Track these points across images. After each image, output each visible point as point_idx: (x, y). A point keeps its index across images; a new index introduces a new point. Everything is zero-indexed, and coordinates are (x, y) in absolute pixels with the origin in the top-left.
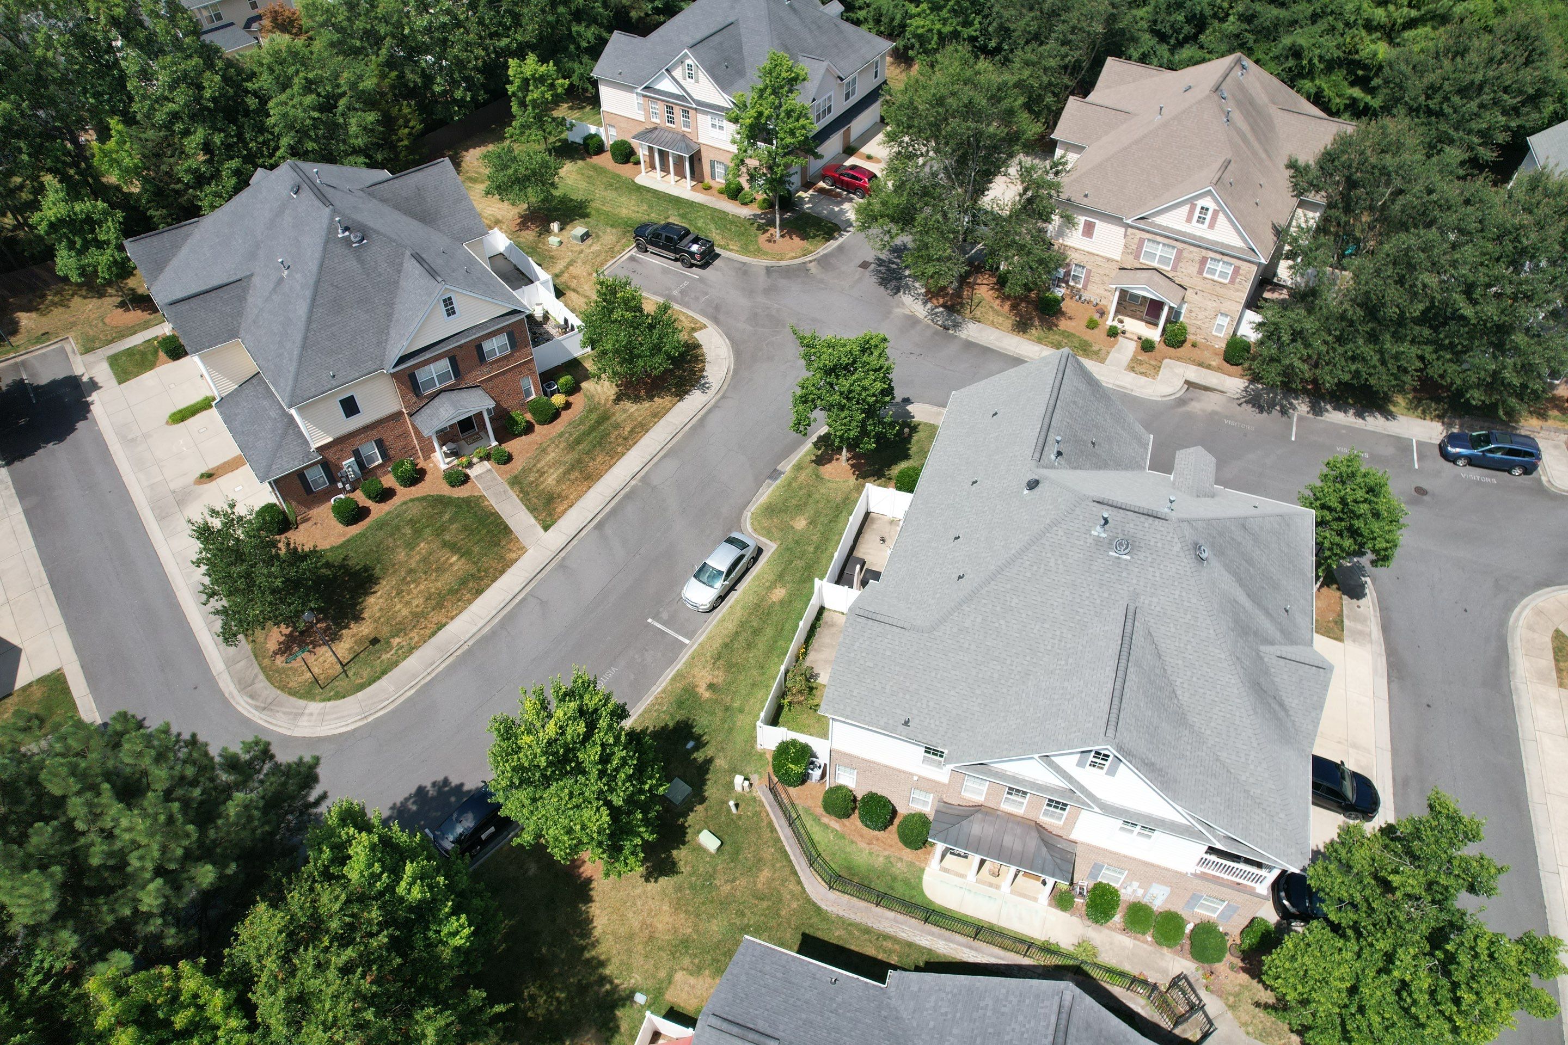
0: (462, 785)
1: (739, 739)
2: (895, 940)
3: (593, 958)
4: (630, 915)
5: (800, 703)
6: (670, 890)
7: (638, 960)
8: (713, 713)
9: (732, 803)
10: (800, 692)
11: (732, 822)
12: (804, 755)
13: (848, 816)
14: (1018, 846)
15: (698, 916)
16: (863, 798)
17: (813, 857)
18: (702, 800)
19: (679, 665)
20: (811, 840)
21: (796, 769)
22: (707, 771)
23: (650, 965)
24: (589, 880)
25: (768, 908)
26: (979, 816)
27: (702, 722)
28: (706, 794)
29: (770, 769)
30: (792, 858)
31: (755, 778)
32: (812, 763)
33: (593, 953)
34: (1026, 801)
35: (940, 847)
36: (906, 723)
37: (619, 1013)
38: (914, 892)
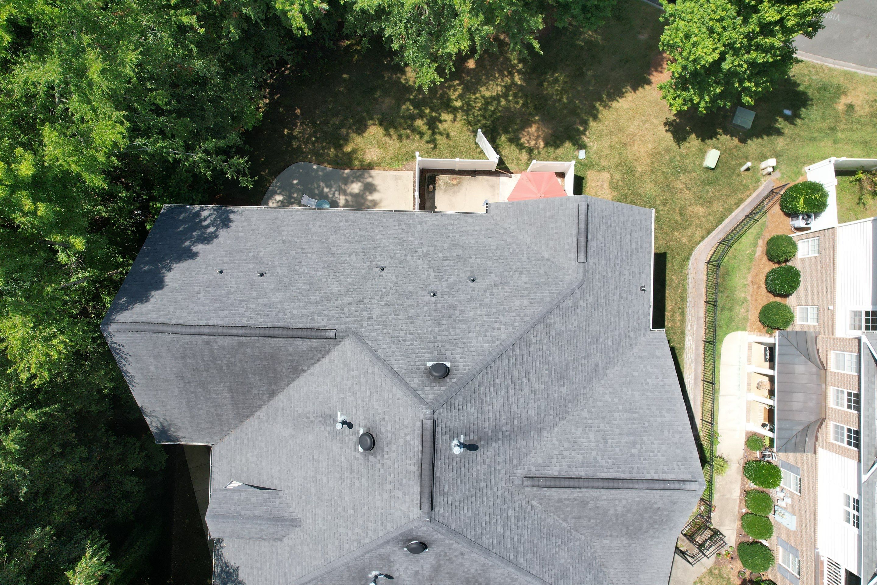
1: (809, 149)
2: (683, 321)
3: (597, 110)
4: (636, 123)
5: (863, 188)
6: (664, 144)
7: (606, 142)
8: (824, 119)
9: (749, 164)
11: (733, 170)
13: (770, 260)
15: (652, 172)
16: (792, 267)
17: (726, 243)
18: (743, 141)
19: (861, 71)
20: (741, 236)
21: (800, 205)
22: (769, 134)
23: (606, 151)
24: (649, 82)
25: (676, 221)
26: (814, 369)
27: (813, 113)
28: (749, 142)
29: (791, 184)
30: (720, 227)
31: (777, 175)
32: (810, 217)
33: (601, 108)
35: (772, 340)
37: (568, 144)
38: (725, 328)
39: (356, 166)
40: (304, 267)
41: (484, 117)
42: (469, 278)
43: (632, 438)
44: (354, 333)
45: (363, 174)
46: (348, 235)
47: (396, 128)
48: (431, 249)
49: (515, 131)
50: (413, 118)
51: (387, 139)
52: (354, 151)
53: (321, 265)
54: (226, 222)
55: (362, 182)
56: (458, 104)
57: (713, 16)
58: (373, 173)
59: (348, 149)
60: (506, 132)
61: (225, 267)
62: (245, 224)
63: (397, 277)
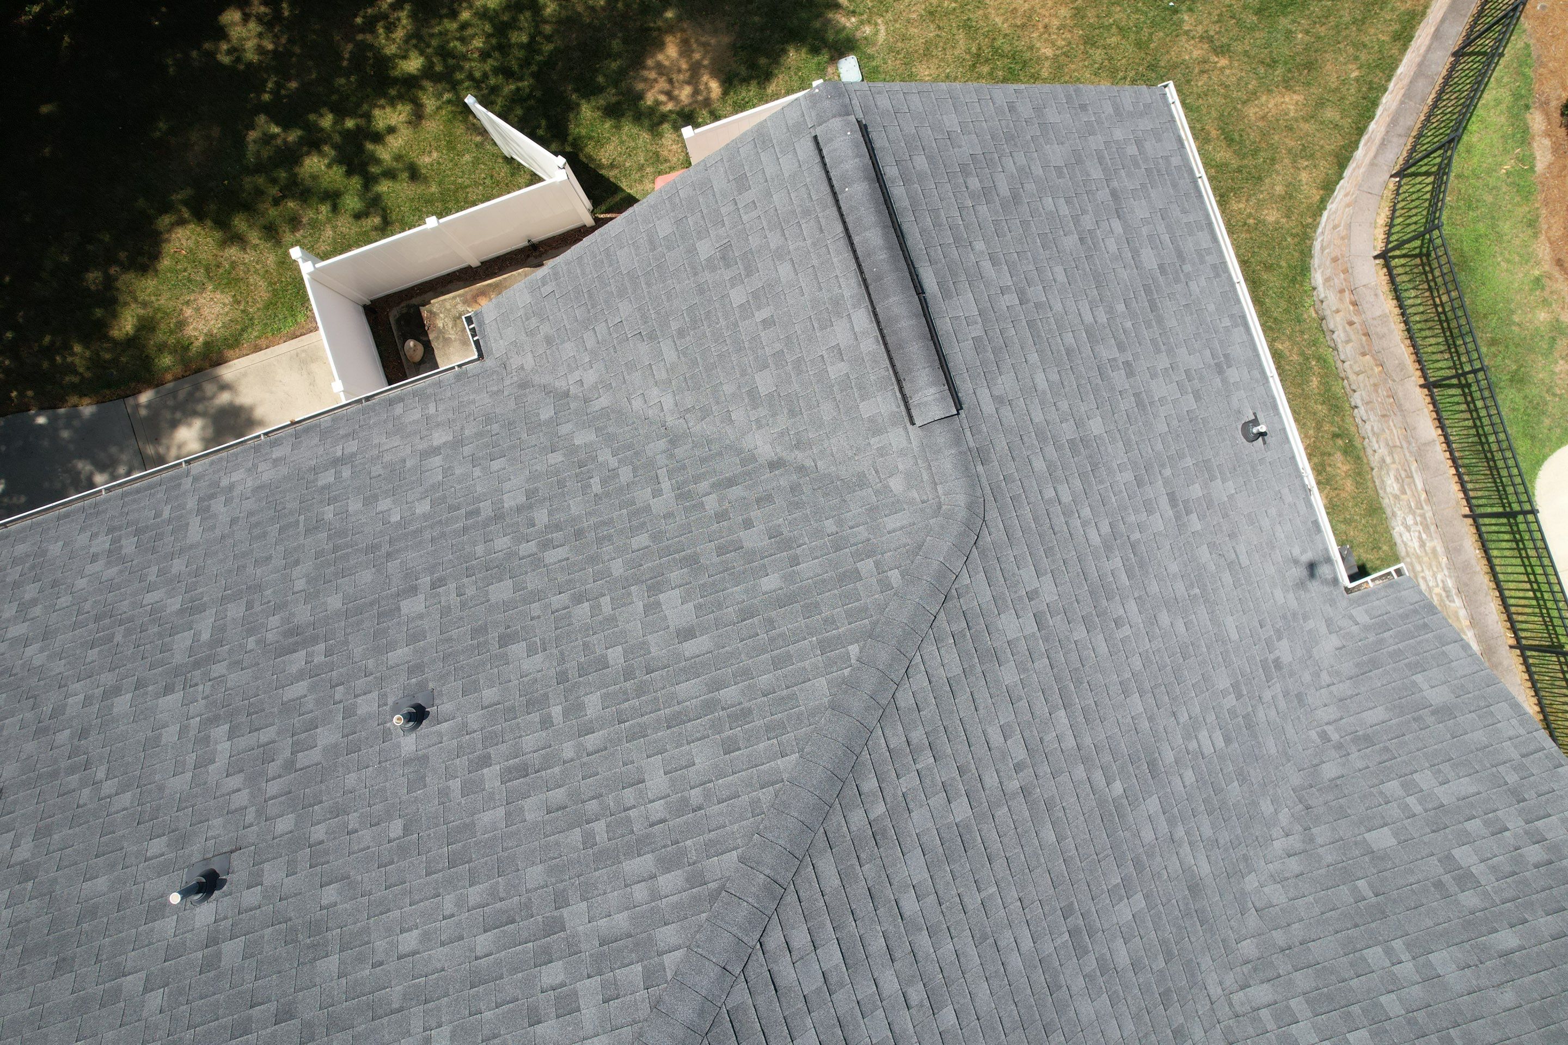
23: (922, 33)
37: (794, 56)
39: (168, 369)
41: (508, 73)
45: (197, 387)
47: (249, 208)
49: (617, 79)
50: (291, 157)
51: (233, 252)
52: (147, 326)
55: (203, 415)
56: (413, 64)
58: (228, 372)
59: (126, 324)
60: (589, 90)
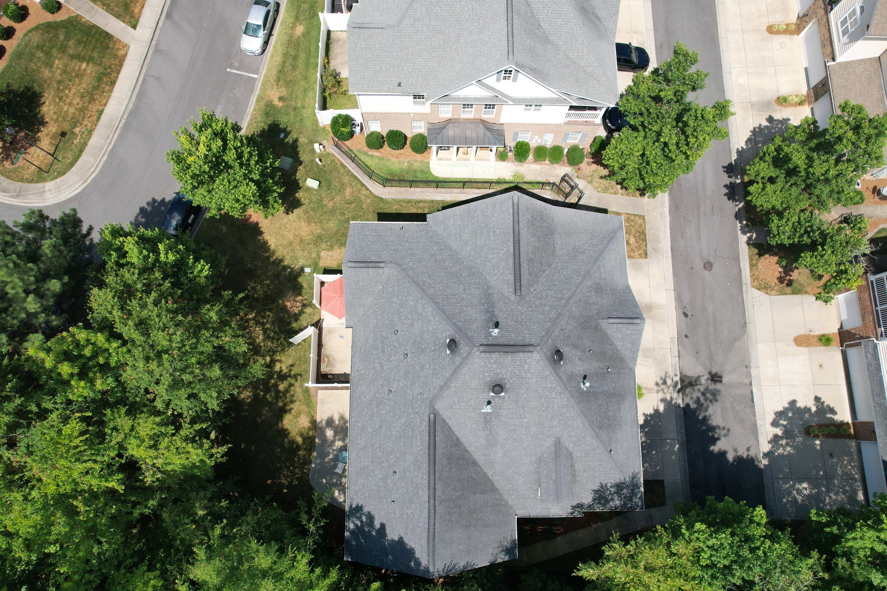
0: (164, 199)
1: (308, 123)
2: (424, 201)
3: (276, 259)
4: (286, 233)
5: (335, 93)
6: (302, 215)
7: (299, 253)
8: (288, 114)
9: (317, 160)
10: (333, 86)
11: (321, 170)
12: (348, 121)
13: (382, 147)
14: (474, 135)
15: (321, 222)
16: (387, 135)
17: (371, 174)
18: (301, 163)
19: (257, 92)
20: (366, 165)
21: (346, 130)
22: (297, 147)
23: (306, 254)
24: (257, 224)
25: (356, 206)
26: (451, 125)
27: (284, 121)
28: (301, 159)
29: (332, 134)
30: (360, 178)
31: (325, 142)
32: (354, 124)
33: (275, 257)
34: (473, 110)
35: (434, 148)
36: (399, 85)
37: (300, 280)
38: (427, 175)
39: (313, 434)
40: (390, 444)
41: (279, 339)
42: (396, 334)
43: (491, 233)
44: (431, 402)
45: (319, 428)
46: (367, 419)
47: (285, 405)
48: (376, 361)
49: (290, 317)
50: (278, 392)
51: (293, 411)
52: (302, 435)
53: (388, 433)
54: (359, 509)
55: (326, 428)
56: (268, 359)
57: (227, 187)
58: (318, 420)
59: (299, 440)
60: (290, 323)
61: (390, 500)
62: (359, 494)
63: (395, 381)
